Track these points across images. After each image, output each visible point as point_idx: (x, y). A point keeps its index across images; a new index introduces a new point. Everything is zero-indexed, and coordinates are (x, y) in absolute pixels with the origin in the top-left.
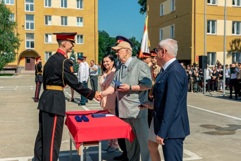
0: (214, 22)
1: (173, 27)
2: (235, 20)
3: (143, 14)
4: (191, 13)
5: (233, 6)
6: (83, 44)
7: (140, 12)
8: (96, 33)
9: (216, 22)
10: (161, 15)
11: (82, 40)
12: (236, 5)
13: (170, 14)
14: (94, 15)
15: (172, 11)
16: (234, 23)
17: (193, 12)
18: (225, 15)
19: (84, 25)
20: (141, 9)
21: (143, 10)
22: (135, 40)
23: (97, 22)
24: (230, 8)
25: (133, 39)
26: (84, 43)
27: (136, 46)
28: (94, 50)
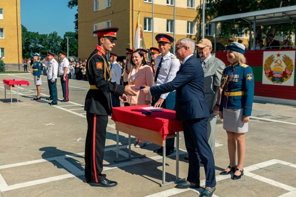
0: (150, 19)
1: (108, 23)
2: (169, 19)
3: (71, 8)
4: (129, 9)
5: (168, 4)
6: (3, 38)
7: (68, 6)
8: (18, 27)
9: (152, 20)
10: (95, 10)
11: (3, 34)
12: (169, 4)
13: (105, 9)
14: (16, 7)
15: (107, 6)
16: (168, 21)
17: (131, 8)
18: (174, 15)
19: (4, 17)
20: (69, 2)
21: (71, 4)
22: (57, 35)
23: (19, 15)
24: (165, 6)
25: (55, 34)
26: (5, 38)
27: (58, 42)
28: (17, 46)
